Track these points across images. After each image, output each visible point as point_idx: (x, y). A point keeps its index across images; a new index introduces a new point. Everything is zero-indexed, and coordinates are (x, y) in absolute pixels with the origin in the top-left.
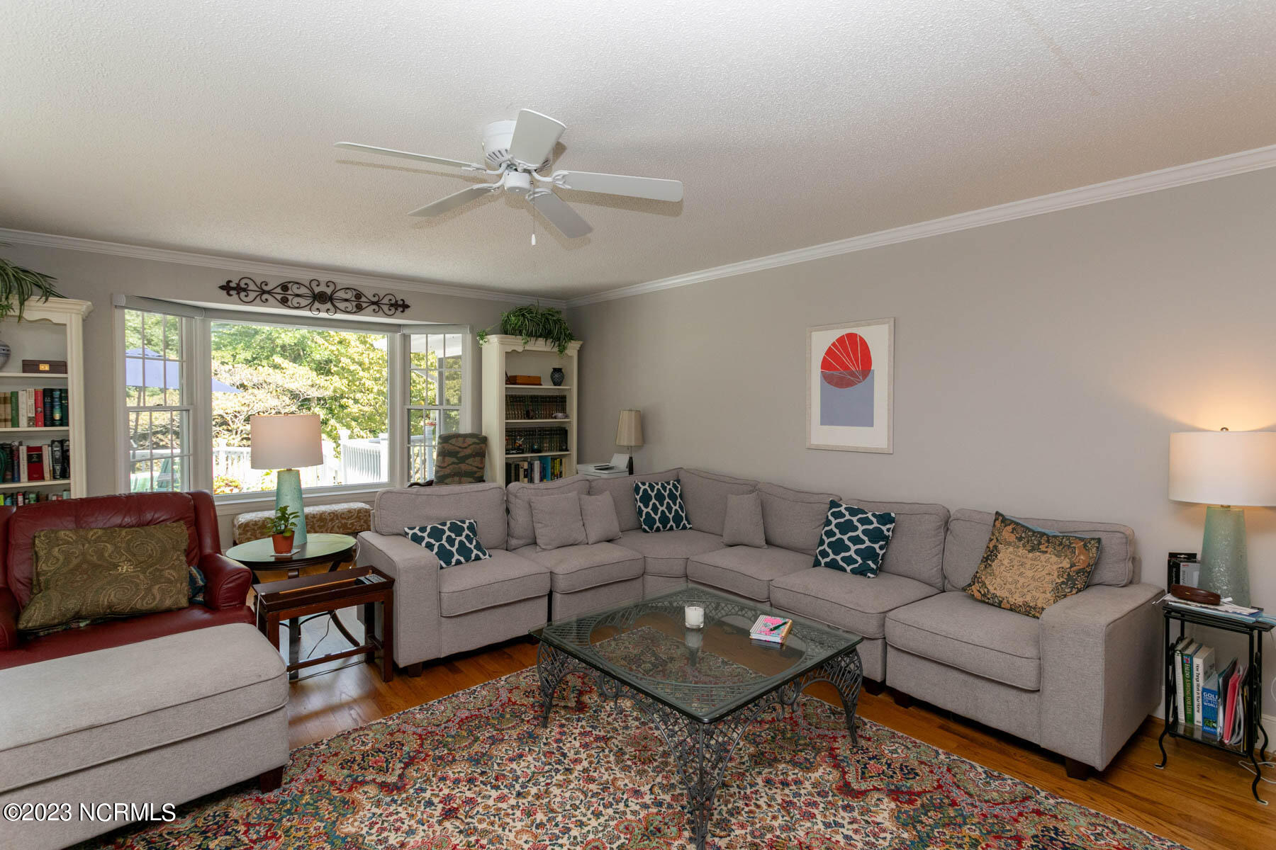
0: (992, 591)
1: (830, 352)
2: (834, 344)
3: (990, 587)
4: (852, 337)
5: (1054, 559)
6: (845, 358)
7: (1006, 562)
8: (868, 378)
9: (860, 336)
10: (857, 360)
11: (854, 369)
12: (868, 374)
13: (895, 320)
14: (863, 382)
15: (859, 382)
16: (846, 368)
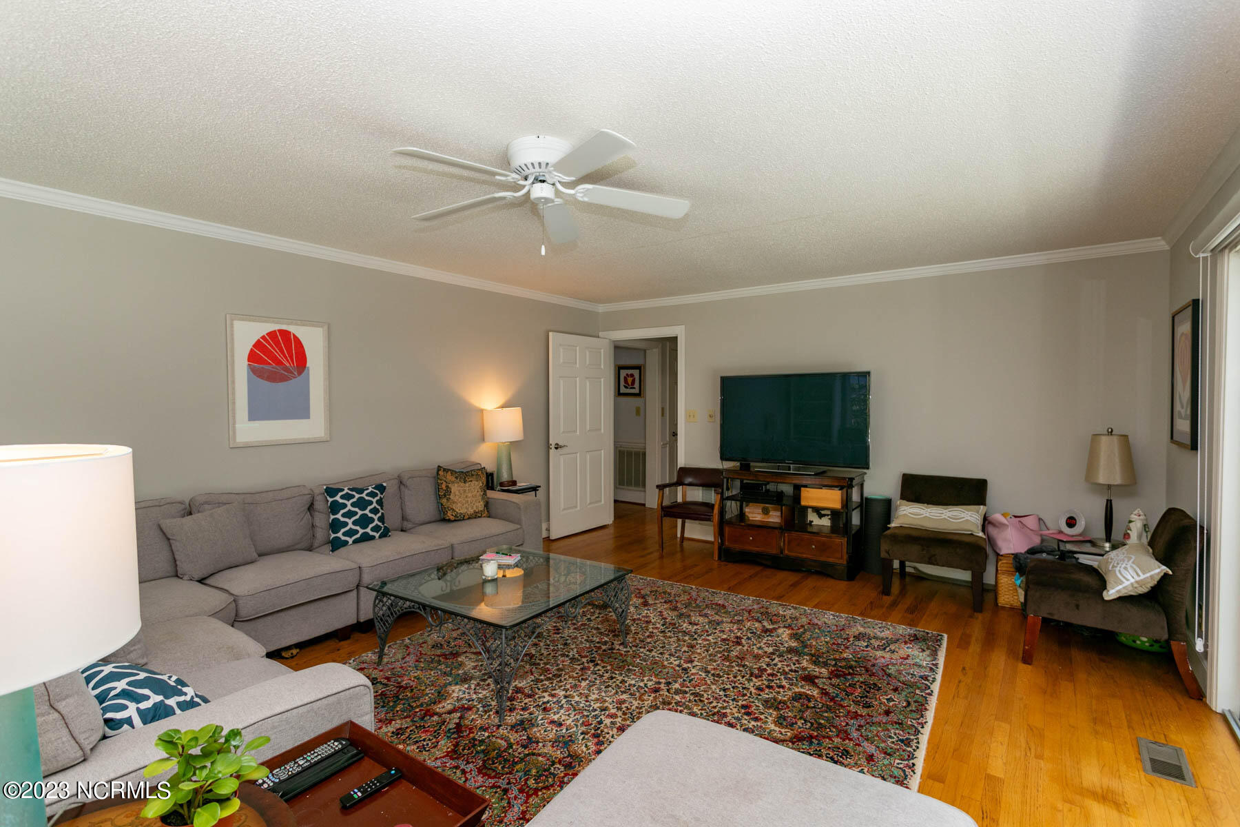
0: (459, 512)
1: (258, 344)
2: (263, 337)
3: (457, 510)
4: (285, 334)
5: (476, 483)
6: (277, 353)
7: (457, 493)
8: (303, 375)
9: (294, 335)
10: (291, 357)
11: (288, 365)
12: (303, 371)
13: (329, 328)
14: (298, 378)
15: (294, 378)
16: (279, 363)
